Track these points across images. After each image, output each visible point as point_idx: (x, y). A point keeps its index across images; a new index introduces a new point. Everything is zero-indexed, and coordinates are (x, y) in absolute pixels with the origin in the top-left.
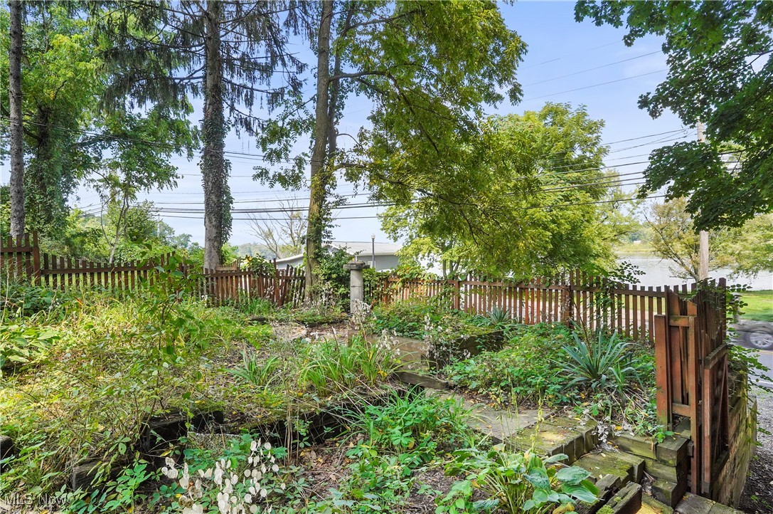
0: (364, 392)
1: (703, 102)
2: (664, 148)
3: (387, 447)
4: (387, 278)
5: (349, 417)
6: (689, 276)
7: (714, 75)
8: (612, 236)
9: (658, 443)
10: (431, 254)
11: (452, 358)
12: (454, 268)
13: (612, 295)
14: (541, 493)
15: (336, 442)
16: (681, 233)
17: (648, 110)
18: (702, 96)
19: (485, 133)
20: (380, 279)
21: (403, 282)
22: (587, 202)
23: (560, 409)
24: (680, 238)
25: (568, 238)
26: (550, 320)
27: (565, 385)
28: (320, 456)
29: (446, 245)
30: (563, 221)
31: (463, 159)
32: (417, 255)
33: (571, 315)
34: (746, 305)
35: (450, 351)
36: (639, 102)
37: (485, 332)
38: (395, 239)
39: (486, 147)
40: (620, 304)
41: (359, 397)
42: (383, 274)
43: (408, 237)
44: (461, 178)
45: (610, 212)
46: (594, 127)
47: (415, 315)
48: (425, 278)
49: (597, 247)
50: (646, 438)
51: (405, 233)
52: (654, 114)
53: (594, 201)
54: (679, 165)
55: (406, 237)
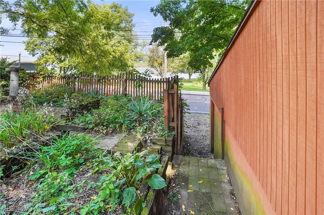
0: (36, 140)
1: (169, 14)
2: (158, 27)
3: (55, 168)
4: (33, 76)
5: (29, 157)
6: (159, 75)
7: (172, 6)
8: (134, 59)
9: (166, 139)
10: (53, 64)
11: (77, 114)
12: (66, 71)
13: (142, 82)
14: (143, 170)
15: (20, 174)
16: (157, 59)
17: (153, 13)
18: (169, 12)
19: (91, 10)
20: (29, 76)
21: (44, 78)
22: (127, 45)
23: (129, 132)
24: (157, 61)
25: (119, 59)
26: (117, 94)
27: (130, 121)
28: (9, 186)
29: (62, 59)
30: (117, 51)
31: (79, 20)
32: (46, 64)
33: (126, 91)
34: (183, 84)
35: (77, 111)
36: (151, 10)
37: (92, 101)
38: (34, 55)
39: (91, 16)
40: (144, 85)
41: (35, 143)
42: (30, 73)
43: (41, 54)
44: (77, 28)
45: (134, 49)
46: (130, 16)
47: (56, 95)
48: (57, 75)
49: (129, 63)
50: (162, 137)
51: (39, 52)
52: (155, 15)
53: (129, 44)
54: (162, 34)
55: (40, 54)
